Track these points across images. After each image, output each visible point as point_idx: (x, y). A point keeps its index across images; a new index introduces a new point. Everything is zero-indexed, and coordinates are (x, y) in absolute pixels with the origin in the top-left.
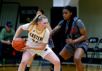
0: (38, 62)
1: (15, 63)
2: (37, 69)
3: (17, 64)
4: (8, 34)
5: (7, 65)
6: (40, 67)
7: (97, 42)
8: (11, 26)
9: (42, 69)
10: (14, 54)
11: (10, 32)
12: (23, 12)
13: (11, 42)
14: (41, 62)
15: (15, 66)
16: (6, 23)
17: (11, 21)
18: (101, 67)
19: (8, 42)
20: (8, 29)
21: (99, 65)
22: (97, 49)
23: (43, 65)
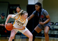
0: (19, 36)
1: (6, 37)
2: (19, 40)
3: (8, 38)
4: (2, 20)
5: (2, 38)
6: (21, 39)
7: (53, 25)
8: (4, 16)
9: (22, 40)
10: (6, 32)
11: (3, 19)
12: (11, 8)
13: (4, 25)
14: (21, 36)
15: (6, 39)
16: (1, 13)
17: (4, 13)
18: (55, 39)
19: (3, 25)
20: (2, 17)
21: (54, 38)
22: (53, 29)
23: (22, 38)
